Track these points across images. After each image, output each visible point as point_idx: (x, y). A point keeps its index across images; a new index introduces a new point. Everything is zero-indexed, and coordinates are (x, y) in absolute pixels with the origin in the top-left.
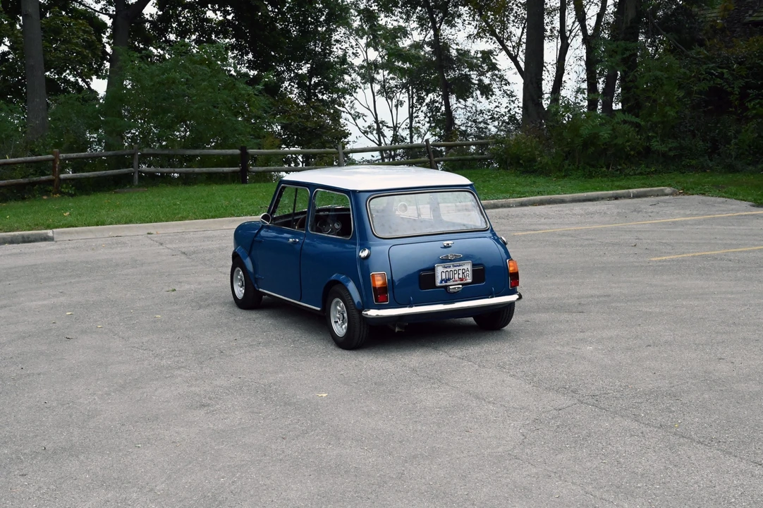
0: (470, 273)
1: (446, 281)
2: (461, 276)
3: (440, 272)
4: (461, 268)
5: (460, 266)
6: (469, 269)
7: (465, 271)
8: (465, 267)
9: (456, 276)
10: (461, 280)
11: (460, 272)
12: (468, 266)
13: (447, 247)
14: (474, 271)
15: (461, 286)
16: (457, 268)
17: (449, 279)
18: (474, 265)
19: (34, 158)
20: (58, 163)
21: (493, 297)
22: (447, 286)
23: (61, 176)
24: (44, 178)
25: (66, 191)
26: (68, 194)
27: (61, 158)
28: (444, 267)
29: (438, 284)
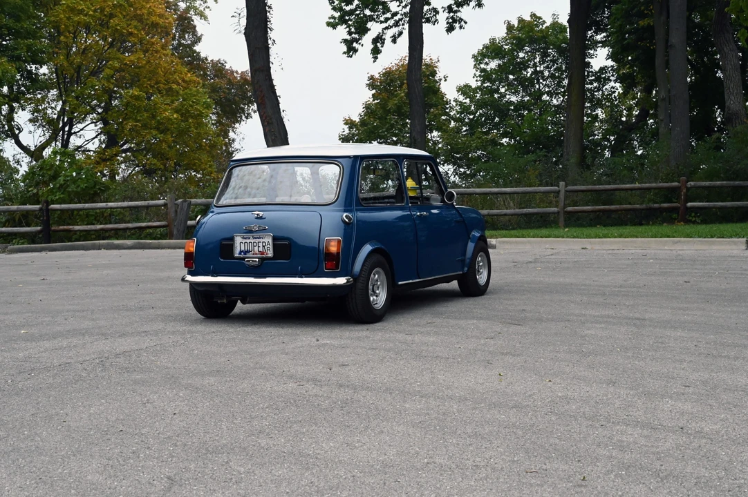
0: (271, 247)
1: (246, 252)
2: (261, 249)
3: (239, 244)
4: (261, 240)
5: (260, 238)
6: (271, 243)
7: (264, 245)
8: (266, 240)
9: (256, 248)
10: (262, 253)
11: (261, 245)
12: (268, 240)
13: (259, 218)
14: (274, 246)
15: (257, 260)
16: (257, 241)
17: (248, 251)
18: (274, 239)
19: (654, 185)
20: (684, 191)
21: (302, 277)
22: (244, 259)
23: (689, 204)
24: (665, 205)
25: (694, 219)
26: (694, 222)
27: (689, 186)
28: (243, 238)
29: (236, 255)
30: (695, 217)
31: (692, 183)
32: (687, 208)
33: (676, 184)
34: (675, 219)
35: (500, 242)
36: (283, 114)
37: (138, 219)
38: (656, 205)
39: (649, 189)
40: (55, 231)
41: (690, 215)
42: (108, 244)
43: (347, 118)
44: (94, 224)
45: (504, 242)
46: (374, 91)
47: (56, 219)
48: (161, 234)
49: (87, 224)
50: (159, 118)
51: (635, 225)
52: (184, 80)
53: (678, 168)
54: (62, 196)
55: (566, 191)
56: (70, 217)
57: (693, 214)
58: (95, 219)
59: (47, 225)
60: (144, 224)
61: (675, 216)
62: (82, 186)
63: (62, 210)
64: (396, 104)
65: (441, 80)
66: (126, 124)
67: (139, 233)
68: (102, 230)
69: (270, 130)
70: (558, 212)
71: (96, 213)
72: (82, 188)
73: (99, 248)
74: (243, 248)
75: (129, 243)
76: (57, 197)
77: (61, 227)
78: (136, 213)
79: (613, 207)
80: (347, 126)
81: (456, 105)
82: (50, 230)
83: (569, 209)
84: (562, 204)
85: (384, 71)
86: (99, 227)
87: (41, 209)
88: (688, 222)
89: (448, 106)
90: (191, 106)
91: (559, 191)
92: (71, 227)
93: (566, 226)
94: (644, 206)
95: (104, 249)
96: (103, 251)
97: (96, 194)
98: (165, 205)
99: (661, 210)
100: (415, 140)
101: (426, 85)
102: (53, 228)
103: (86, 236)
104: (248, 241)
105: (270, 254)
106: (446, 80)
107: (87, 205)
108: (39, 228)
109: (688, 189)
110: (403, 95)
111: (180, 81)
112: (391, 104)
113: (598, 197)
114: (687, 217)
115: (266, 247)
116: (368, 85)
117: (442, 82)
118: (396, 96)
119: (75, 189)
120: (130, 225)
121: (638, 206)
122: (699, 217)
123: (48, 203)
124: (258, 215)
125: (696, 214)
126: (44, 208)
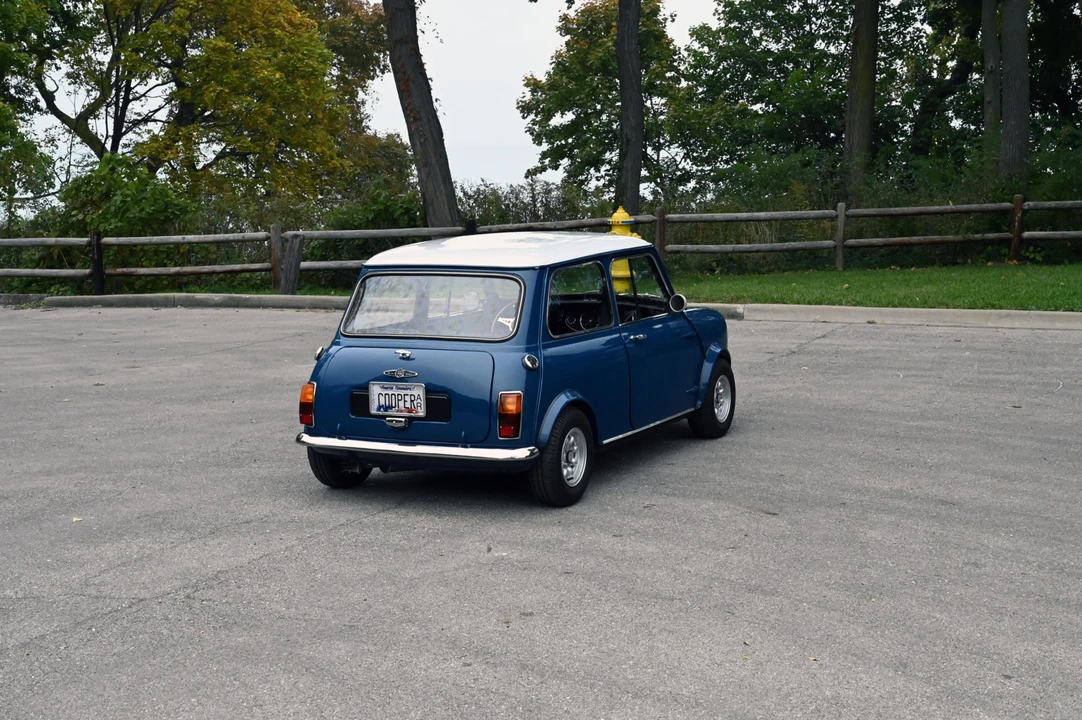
0: (422, 402)
1: (387, 408)
2: (408, 405)
3: (377, 394)
4: (409, 392)
5: (407, 389)
6: (422, 396)
7: (412, 400)
8: (415, 392)
9: (401, 403)
10: (410, 410)
11: (408, 398)
12: (419, 392)
13: (405, 358)
14: (428, 401)
15: (403, 420)
16: (402, 392)
17: (390, 408)
18: (428, 391)
19: (974, 206)
20: (1019, 215)
21: (466, 447)
22: (385, 417)
23: (1026, 234)
24: (991, 236)
25: (1032, 256)
26: (1034, 261)
27: (1026, 208)
28: (383, 388)
29: (374, 411)
30: (1034, 252)
31: (1031, 204)
32: (1022, 241)
33: (1008, 204)
34: (1005, 255)
35: (749, 310)
36: (436, 105)
37: (229, 258)
38: (978, 236)
39: (968, 212)
40: (110, 275)
41: (1027, 250)
42: (187, 299)
43: (529, 77)
44: (165, 266)
45: (756, 310)
46: (568, 37)
47: (111, 257)
48: (262, 280)
49: (157, 266)
50: (253, 79)
51: (945, 265)
52: (290, 23)
53: (1011, 179)
54: (119, 224)
55: (846, 216)
56: (131, 255)
57: (1031, 249)
58: (168, 257)
59: (98, 267)
60: (237, 267)
61: (1004, 251)
62: (147, 210)
63: (120, 246)
64: (601, 57)
65: (666, 19)
66: (206, 89)
67: (230, 282)
68: (178, 274)
69: (417, 129)
70: (835, 247)
71: (168, 248)
72: (149, 213)
73: (173, 304)
74: (382, 402)
75: (216, 299)
76: (112, 227)
77: (119, 270)
78: (226, 250)
79: (915, 239)
80: (529, 89)
81: (689, 55)
82: (103, 274)
83: (851, 242)
84: (840, 235)
85: (583, 8)
86: (173, 270)
87: (89, 244)
88: (1023, 260)
89: (676, 57)
90: (300, 60)
91: (837, 216)
92: (133, 270)
93: (847, 266)
94: (959, 237)
95: (181, 305)
96: (180, 310)
97: (167, 220)
98: (268, 238)
99: (985, 243)
100: (628, 140)
101: (644, 29)
102: (107, 272)
103: (154, 284)
104: (390, 392)
105: (421, 413)
106: (673, 20)
107: (155, 239)
108: (88, 271)
109: (1025, 212)
110: (610, 44)
111: (286, 25)
112: (593, 59)
113: (893, 224)
114: (1023, 252)
115: (415, 402)
116: (559, 29)
117: (668, 23)
118: (600, 45)
119: (137, 215)
120: (217, 268)
121: (950, 237)
122: (1039, 252)
123: (99, 235)
124: (403, 354)
125: (1035, 248)
126: (94, 242)
